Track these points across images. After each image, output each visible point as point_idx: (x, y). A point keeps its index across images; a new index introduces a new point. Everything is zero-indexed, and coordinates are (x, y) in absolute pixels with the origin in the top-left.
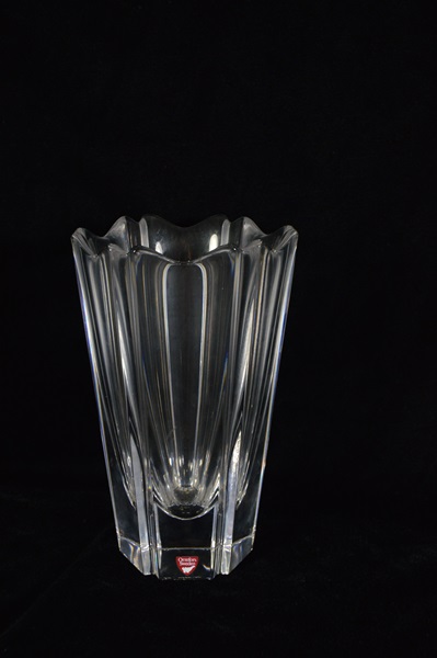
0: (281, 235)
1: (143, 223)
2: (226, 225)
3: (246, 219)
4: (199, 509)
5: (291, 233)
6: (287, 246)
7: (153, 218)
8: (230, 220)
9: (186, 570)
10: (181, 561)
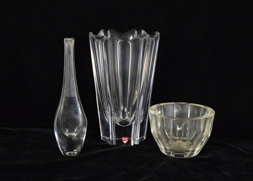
0: (154, 34)
1: (109, 32)
2: (136, 32)
3: (142, 30)
4: (128, 123)
5: (158, 34)
6: (156, 37)
7: (111, 30)
8: (137, 31)
9: (125, 142)
10: (123, 139)
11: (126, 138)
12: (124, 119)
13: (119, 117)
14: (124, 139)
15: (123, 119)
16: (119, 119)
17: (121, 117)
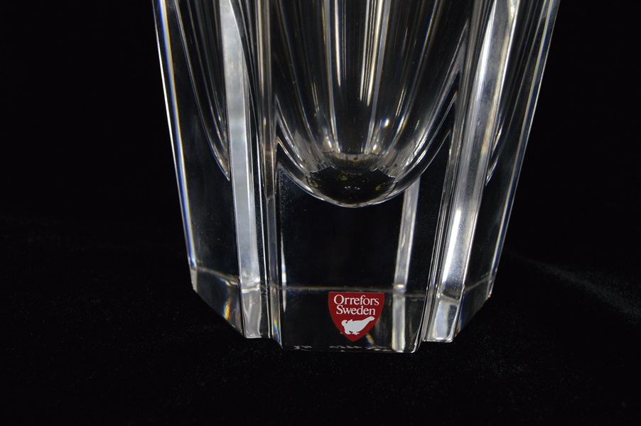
11: (362, 300)
12: (351, 158)
13: (314, 143)
14: (348, 306)
15: (343, 157)
16: (315, 154)
17: (332, 145)
